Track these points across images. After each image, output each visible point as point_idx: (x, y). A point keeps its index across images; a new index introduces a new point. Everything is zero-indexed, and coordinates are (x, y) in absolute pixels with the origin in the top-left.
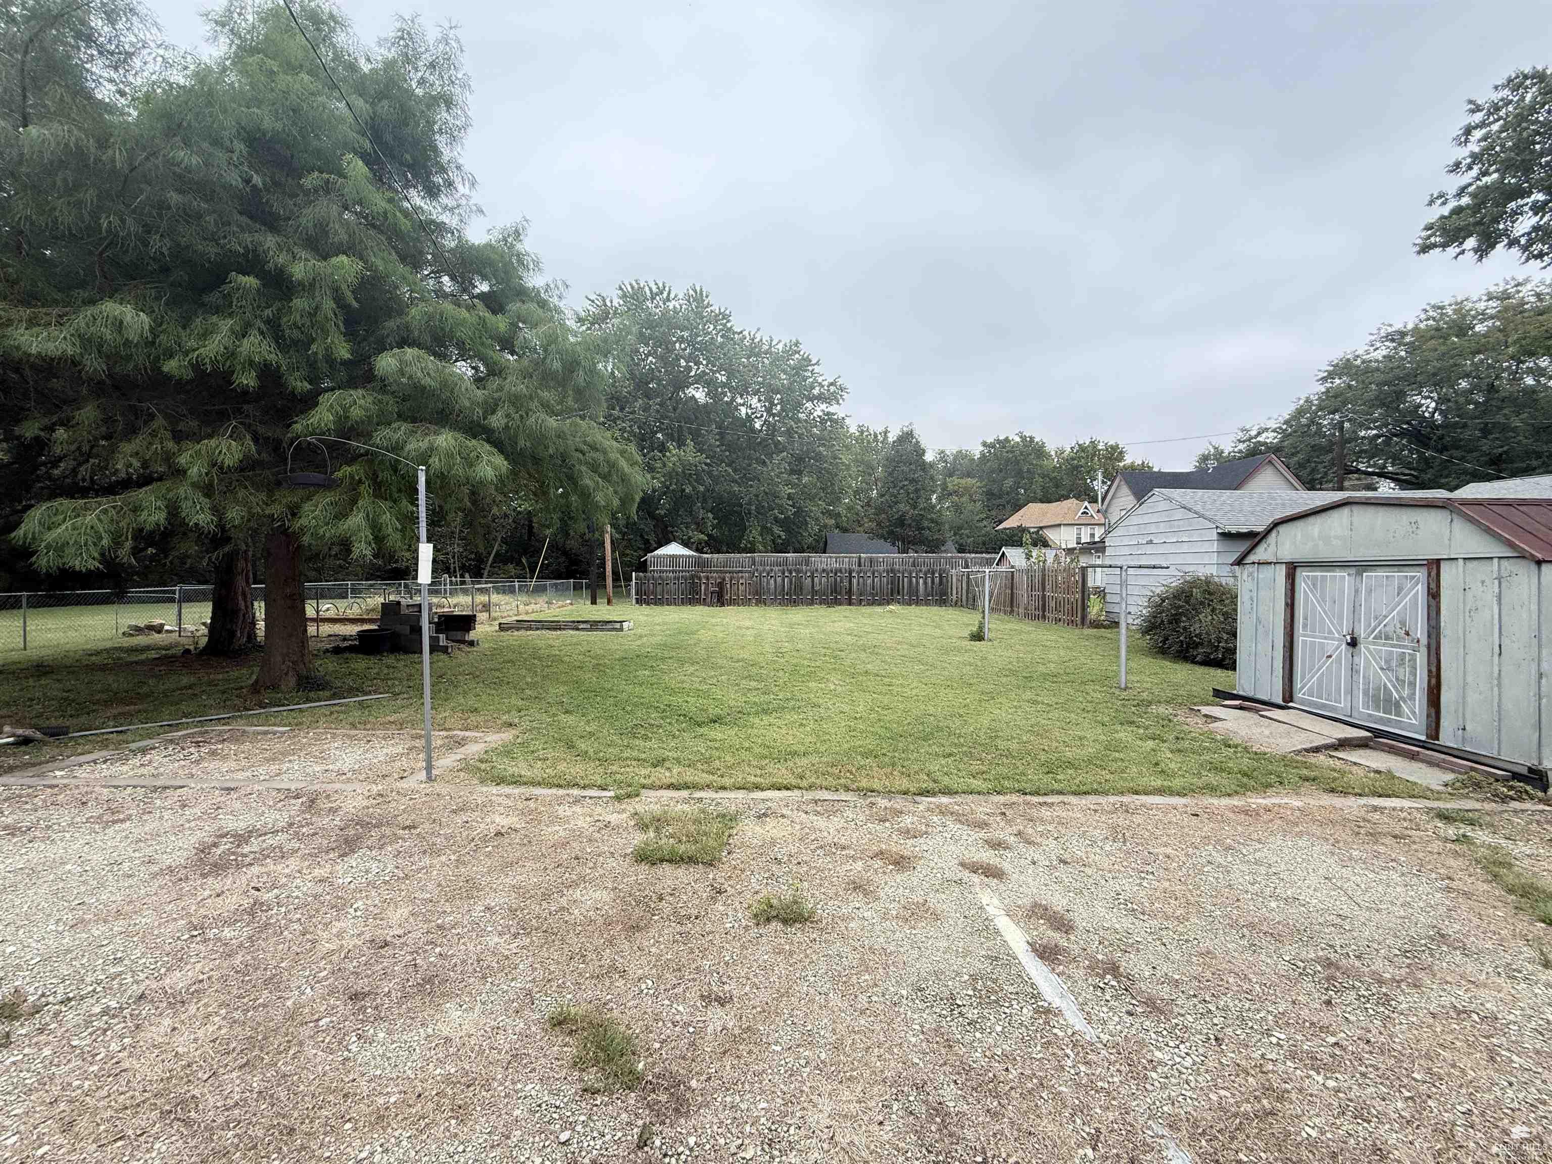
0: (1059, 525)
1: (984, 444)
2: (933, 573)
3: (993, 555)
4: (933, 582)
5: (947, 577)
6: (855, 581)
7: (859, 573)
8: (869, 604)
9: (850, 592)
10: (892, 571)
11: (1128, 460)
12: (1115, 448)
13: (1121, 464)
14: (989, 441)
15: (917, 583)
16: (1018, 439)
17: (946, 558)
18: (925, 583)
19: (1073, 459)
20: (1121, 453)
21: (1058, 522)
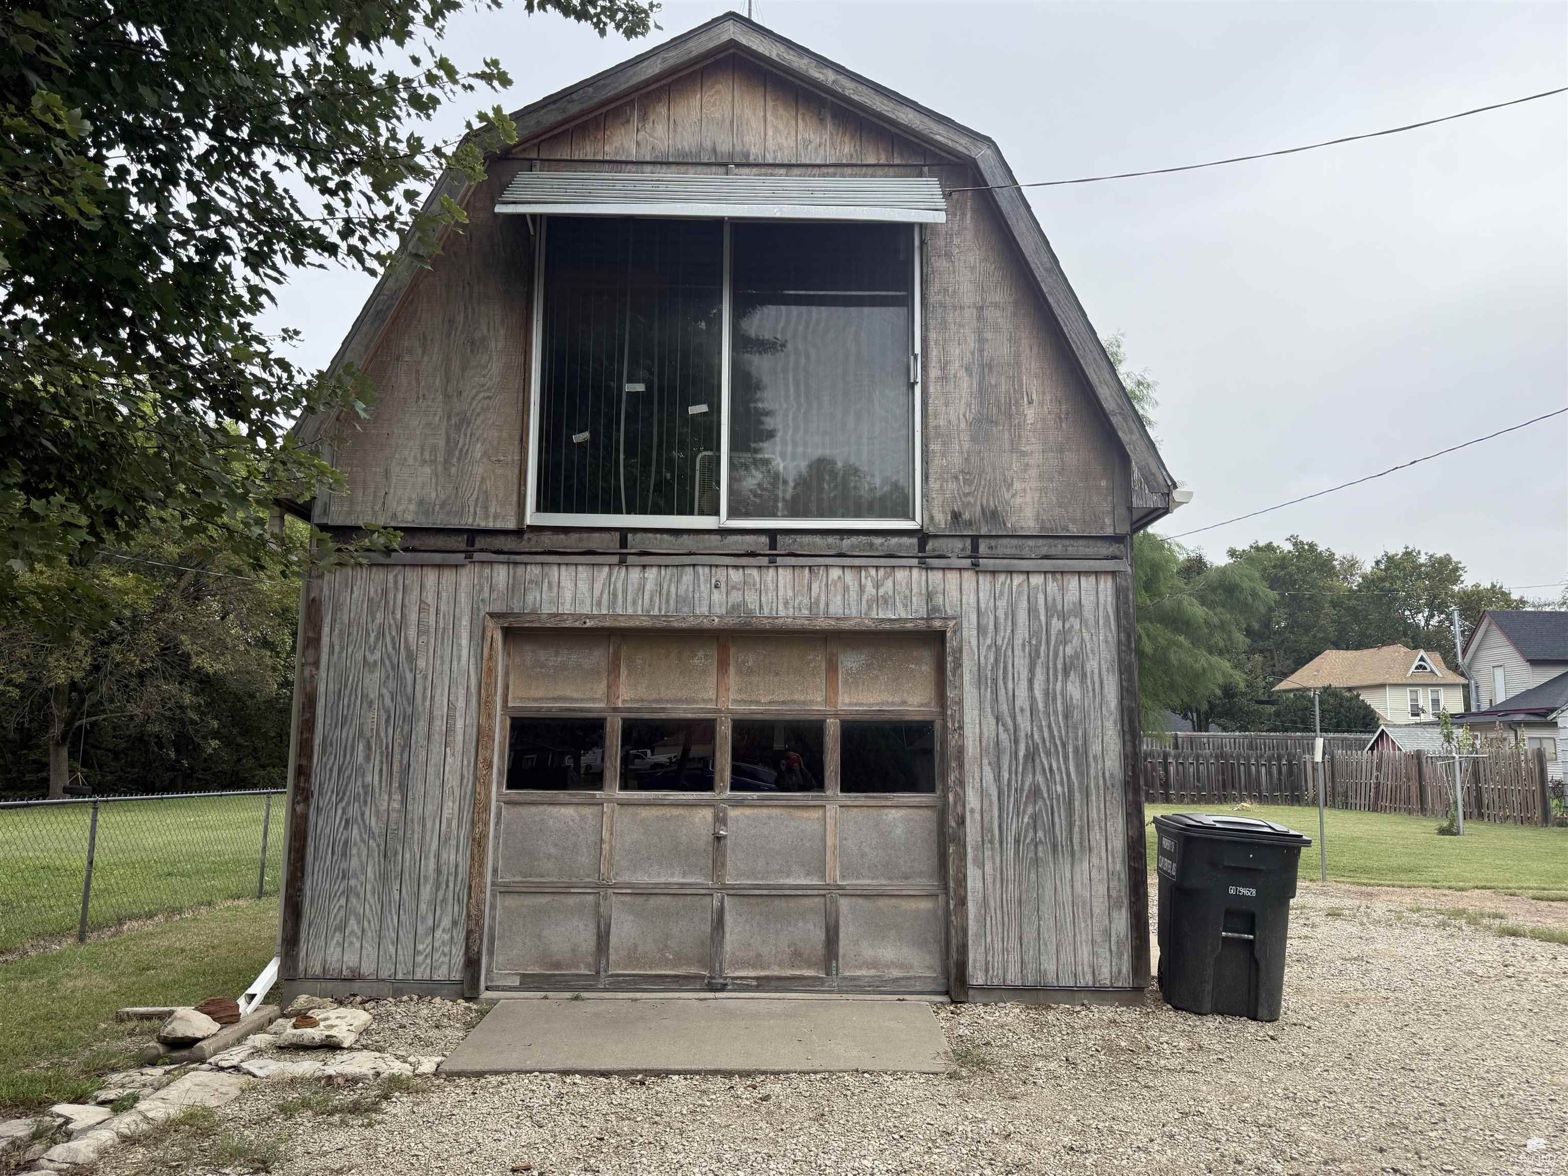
0: (1382, 686)
1: (1232, 553)
2: (1279, 759)
3: (1365, 736)
4: (1280, 772)
5: (1298, 765)
6: (1172, 769)
7: (1176, 757)
8: (1193, 802)
9: (1166, 785)
10: (1222, 756)
11: (1468, 581)
12: (1445, 562)
13: (1456, 588)
14: (1240, 548)
15: (1258, 772)
16: (1288, 547)
17: (1295, 739)
18: (1269, 773)
19: (1382, 580)
20: (1456, 569)
21: (1379, 681)
